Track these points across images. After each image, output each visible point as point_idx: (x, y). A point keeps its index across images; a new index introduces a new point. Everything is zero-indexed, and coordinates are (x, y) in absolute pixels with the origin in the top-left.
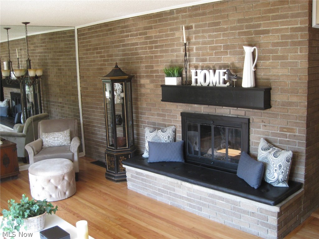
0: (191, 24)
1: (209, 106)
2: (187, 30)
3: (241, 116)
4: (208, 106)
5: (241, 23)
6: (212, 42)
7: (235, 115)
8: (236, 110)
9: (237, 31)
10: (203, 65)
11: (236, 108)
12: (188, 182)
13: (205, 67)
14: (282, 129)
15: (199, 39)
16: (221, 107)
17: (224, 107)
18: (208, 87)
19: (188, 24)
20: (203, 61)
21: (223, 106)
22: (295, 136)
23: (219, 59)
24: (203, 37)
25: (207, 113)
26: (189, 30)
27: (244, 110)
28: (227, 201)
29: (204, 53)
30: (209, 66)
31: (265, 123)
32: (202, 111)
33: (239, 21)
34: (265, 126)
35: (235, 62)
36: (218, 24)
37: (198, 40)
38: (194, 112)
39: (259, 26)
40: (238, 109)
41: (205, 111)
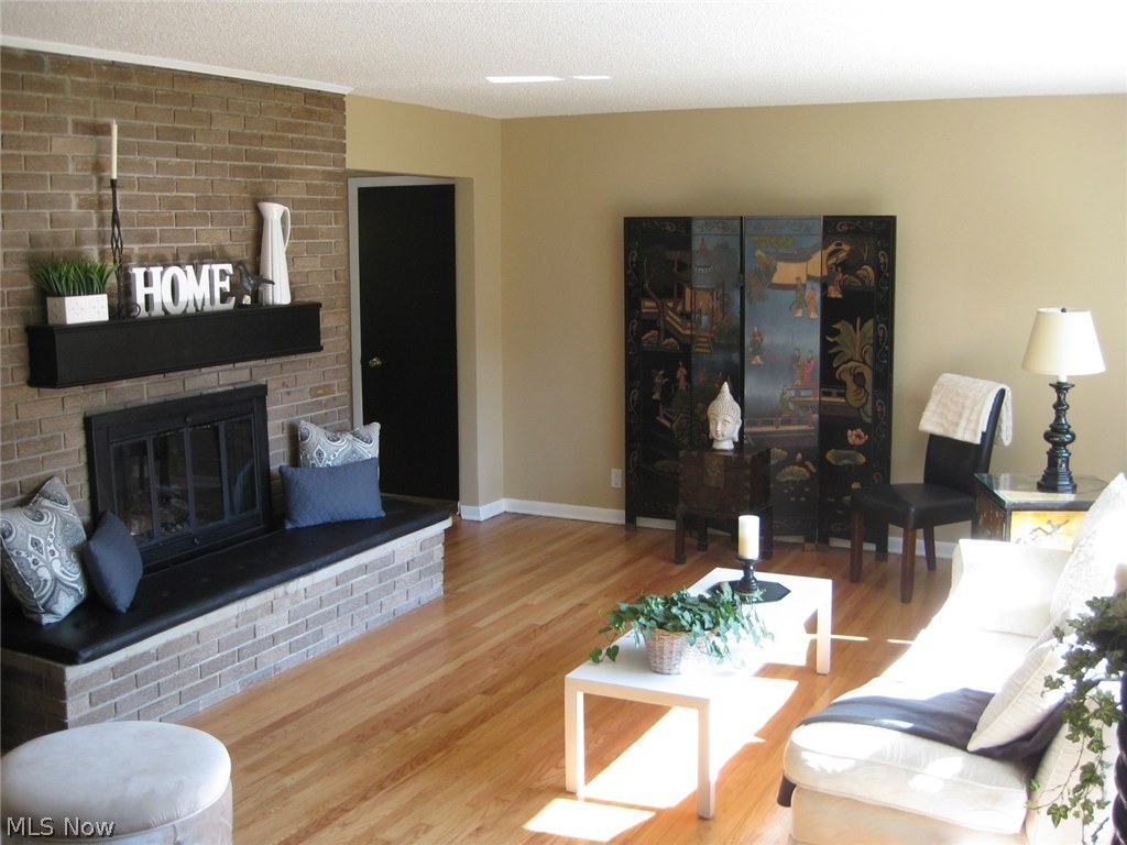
0: (106, 120)
1: (167, 375)
2: (93, 134)
3: (242, 382)
4: (162, 376)
5: (238, 144)
6: (167, 185)
7: (228, 385)
8: (229, 370)
9: (228, 163)
10: (145, 252)
11: (231, 366)
12: (298, 576)
13: (150, 257)
14: (314, 392)
15: (134, 171)
16: (197, 370)
17: (203, 370)
18: (185, 318)
19: (95, 115)
20: (147, 241)
21: (200, 366)
22: (335, 398)
23: (188, 235)
24: (145, 166)
25: (162, 400)
26: (100, 137)
27: (246, 367)
28: (365, 568)
29: (148, 215)
30: (163, 256)
31: (287, 387)
32: (146, 397)
33: (232, 137)
34: (288, 393)
35: (223, 243)
36: (184, 135)
37: (130, 172)
38: (122, 408)
39: (271, 157)
40: (237, 365)
41: (153, 393)
